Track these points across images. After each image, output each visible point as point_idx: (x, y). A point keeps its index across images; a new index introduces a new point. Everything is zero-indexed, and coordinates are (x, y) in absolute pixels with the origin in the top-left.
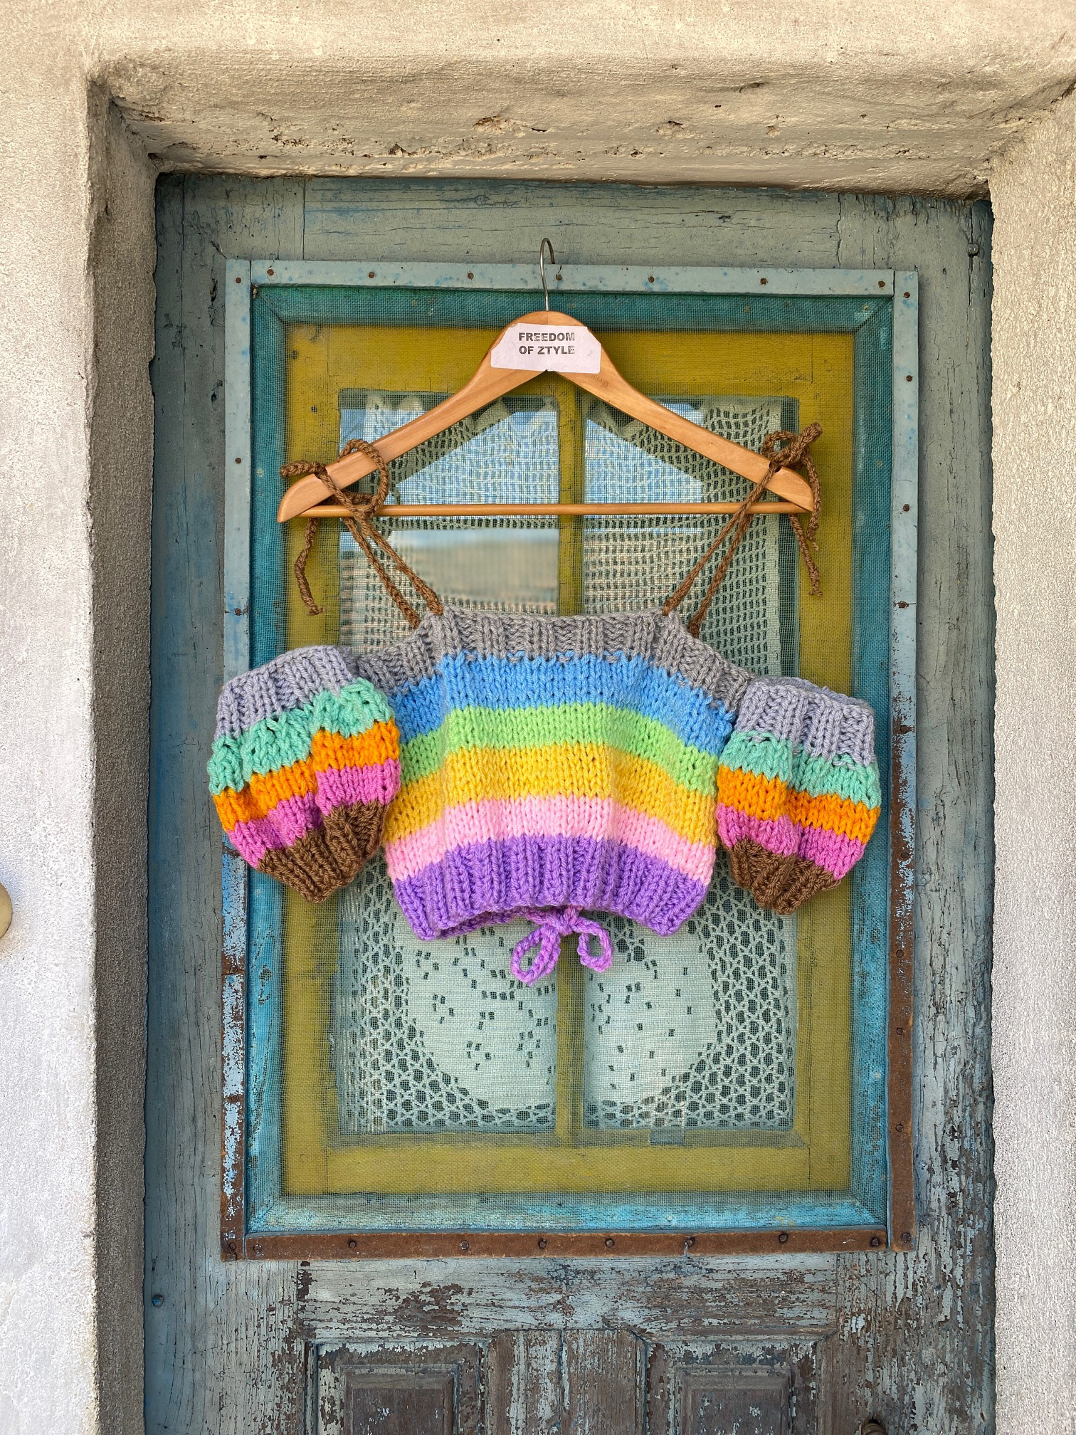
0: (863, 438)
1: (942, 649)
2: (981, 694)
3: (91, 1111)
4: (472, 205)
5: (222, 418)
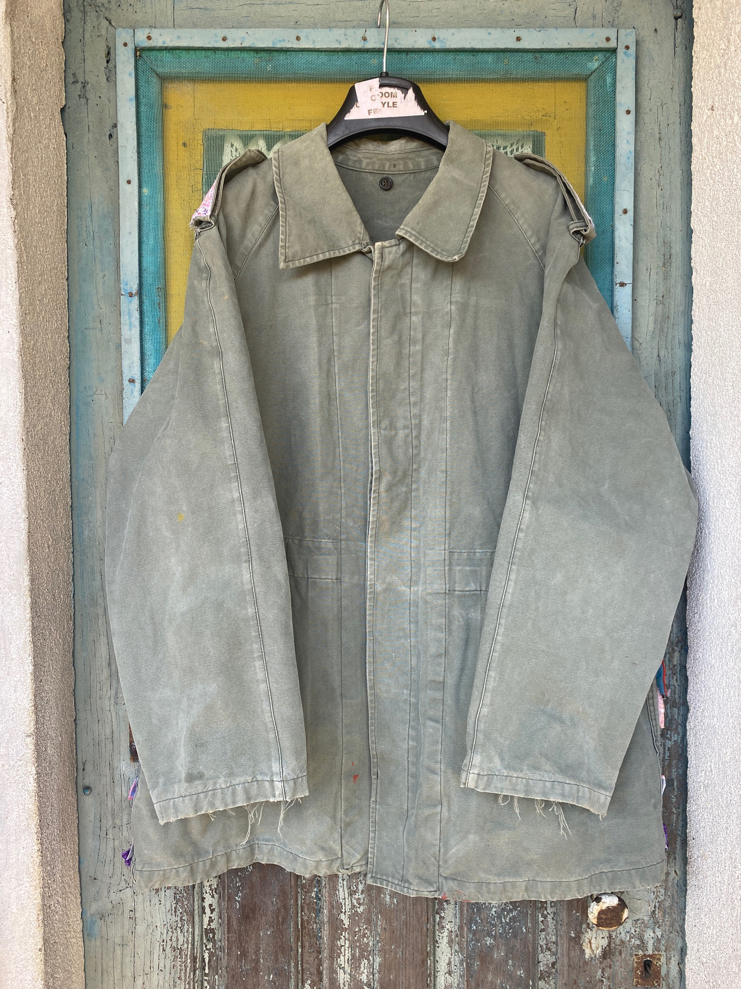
0: (593, 159)
1: (651, 319)
2: (680, 353)
3: (29, 647)
5: (116, 152)
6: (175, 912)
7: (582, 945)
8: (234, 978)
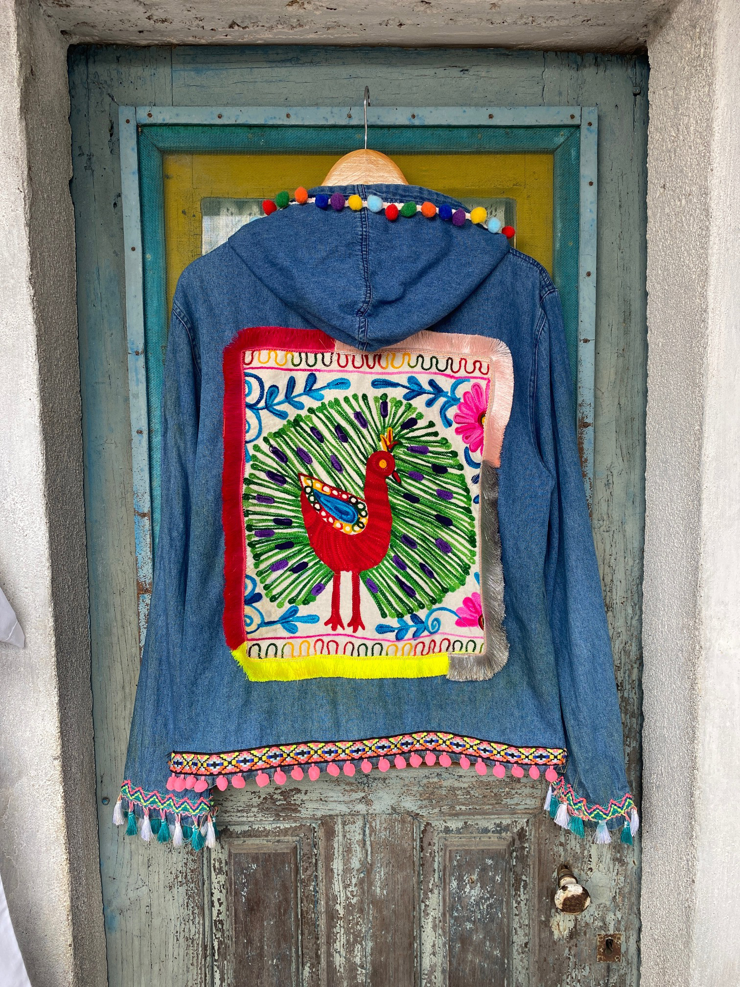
0: (559, 226)
1: (613, 370)
2: (638, 400)
3: (54, 682)
4: (288, 64)
5: (121, 219)
6: (187, 906)
7: (551, 927)
8: (241, 963)
